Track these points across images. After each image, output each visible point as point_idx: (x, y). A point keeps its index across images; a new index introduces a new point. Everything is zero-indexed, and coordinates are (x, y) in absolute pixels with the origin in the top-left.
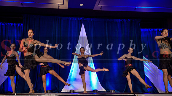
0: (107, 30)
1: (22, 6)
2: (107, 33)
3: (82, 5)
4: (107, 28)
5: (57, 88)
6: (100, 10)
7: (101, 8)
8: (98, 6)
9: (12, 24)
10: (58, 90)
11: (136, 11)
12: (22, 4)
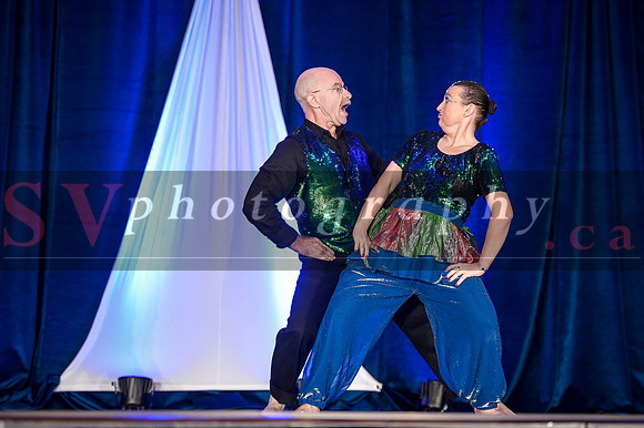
10: (30, 373)
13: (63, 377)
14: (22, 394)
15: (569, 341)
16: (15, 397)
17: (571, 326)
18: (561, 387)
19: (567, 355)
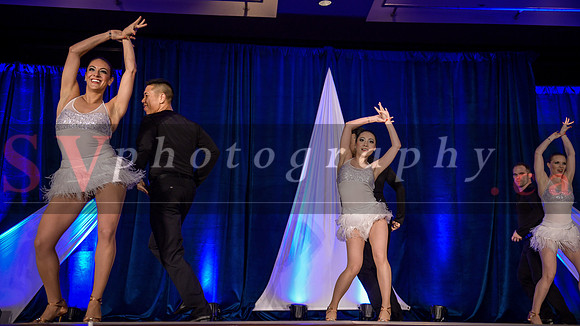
0: (414, 94)
1: (118, 9)
2: (414, 101)
3: (326, 3)
4: (414, 85)
5: (239, 299)
6: (390, 20)
7: (394, 15)
8: (383, 6)
10: (241, 302)
11: (519, 23)
12: (119, 1)
13: (256, 304)
14: (236, 314)
15: (505, 285)
16: (234, 315)
17: (506, 277)
18: (502, 309)
19: (505, 292)
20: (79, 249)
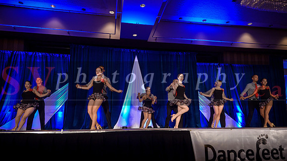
0: (162, 64)
1: (68, 35)
2: (162, 66)
3: (135, 35)
7: (156, 40)
8: (153, 37)
9: (58, 55)
11: (192, 44)
12: (69, 33)
20: (58, 111)
